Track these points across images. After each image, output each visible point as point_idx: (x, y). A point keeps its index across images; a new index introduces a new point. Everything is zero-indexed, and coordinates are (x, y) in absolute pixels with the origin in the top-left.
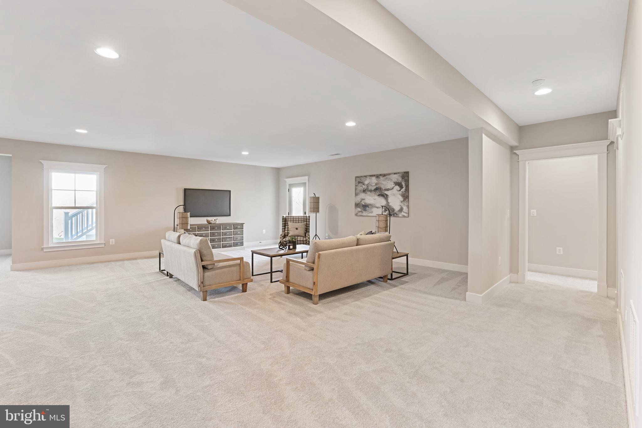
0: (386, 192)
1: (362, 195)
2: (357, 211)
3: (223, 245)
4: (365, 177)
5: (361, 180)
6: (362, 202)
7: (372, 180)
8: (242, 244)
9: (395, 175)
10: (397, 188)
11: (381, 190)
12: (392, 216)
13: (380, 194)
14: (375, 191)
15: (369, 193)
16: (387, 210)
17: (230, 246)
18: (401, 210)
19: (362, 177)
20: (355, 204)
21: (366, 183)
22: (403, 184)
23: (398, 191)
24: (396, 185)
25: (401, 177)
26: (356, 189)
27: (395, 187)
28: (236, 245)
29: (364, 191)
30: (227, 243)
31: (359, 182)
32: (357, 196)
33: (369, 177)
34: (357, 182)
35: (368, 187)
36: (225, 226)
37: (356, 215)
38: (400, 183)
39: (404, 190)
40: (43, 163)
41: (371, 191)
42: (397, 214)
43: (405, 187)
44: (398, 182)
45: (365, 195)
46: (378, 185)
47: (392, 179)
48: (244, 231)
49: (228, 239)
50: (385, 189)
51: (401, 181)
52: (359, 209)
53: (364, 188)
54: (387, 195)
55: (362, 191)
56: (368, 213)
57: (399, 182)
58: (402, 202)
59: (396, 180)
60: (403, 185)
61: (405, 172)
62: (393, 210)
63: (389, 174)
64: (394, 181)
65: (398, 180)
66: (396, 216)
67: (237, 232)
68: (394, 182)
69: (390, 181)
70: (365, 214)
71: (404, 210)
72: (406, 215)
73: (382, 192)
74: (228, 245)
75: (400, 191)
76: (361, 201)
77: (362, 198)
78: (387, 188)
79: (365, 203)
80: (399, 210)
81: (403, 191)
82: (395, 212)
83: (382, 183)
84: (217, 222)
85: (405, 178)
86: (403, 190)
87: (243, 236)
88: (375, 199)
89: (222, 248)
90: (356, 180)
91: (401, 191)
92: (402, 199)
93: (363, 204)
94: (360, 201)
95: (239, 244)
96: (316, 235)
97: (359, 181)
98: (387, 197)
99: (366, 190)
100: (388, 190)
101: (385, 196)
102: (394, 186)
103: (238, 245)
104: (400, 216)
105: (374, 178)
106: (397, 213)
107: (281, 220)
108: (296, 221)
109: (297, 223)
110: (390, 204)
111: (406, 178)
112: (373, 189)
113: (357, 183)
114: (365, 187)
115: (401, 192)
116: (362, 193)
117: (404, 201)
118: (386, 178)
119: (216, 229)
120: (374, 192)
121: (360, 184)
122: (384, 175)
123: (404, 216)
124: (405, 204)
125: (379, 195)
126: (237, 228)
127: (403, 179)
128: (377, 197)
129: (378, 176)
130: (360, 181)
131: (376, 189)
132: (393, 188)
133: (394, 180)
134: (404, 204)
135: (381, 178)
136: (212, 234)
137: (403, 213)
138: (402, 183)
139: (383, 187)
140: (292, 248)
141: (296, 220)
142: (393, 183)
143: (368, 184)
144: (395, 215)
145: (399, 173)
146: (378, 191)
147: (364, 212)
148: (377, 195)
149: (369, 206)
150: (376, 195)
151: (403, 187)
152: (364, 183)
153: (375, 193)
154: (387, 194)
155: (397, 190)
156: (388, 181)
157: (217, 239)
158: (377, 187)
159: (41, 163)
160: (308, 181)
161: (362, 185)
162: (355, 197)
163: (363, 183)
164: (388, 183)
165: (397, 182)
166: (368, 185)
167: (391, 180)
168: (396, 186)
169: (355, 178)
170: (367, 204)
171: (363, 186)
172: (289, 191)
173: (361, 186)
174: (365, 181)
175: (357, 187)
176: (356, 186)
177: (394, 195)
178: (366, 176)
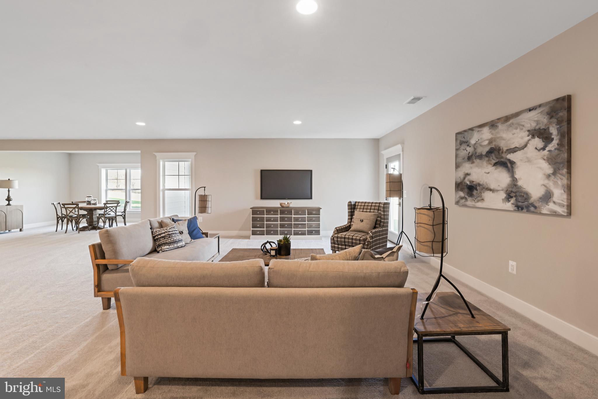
0: (511, 157)
1: (467, 167)
2: (458, 196)
3: (295, 232)
4: (470, 132)
5: (464, 137)
6: (466, 179)
7: (483, 134)
8: (318, 233)
9: (533, 113)
10: (538, 142)
11: (501, 152)
12: (525, 210)
13: (497, 160)
14: (487, 157)
15: (478, 161)
16: (512, 197)
17: (303, 234)
18: (547, 197)
19: (465, 131)
20: (456, 184)
21: (473, 142)
22: (554, 131)
23: (539, 150)
24: (533, 136)
25: (548, 114)
26: (457, 156)
27: (530, 142)
28: (310, 233)
29: (470, 158)
30: (299, 231)
31: (461, 143)
32: (459, 169)
33: (477, 129)
34: (459, 142)
35: (475, 149)
36: (299, 211)
37: (457, 203)
38: (545, 130)
39: (556, 146)
40: (156, 154)
41: (480, 157)
42: (535, 207)
43: (558, 137)
44: (539, 129)
45: (471, 165)
46: (494, 143)
47: (523, 123)
48: (320, 217)
49: (300, 226)
50: (507, 150)
51: (546, 125)
52: (462, 194)
53: (469, 153)
54: (512, 163)
55: (466, 158)
56: (476, 201)
57: (542, 127)
58: (548, 176)
59: (534, 125)
60: (551, 134)
61: (557, 100)
62: (526, 196)
63: (517, 115)
64: (529, 129)
65: (537, 124)
66: (533, 212)
67: (312, 218)
68: (529, 131)
69: (518, 130)
70: (470, 202)
71: (555, 198)
72: (561, 210)
73: (502, 157)
74: (300, 233)
75: (544, 149)
76: (464, 178)
77: (466, 172)
78: (513, 146)
79: (471, 182)
80: (540, 198)
81: (553, 149)
82: (531, 200)
83: (502, 137)
84: (291, 206)
85: (557, 114)
86: (553, 146)
87: (319, 223)
88: (489, 173)
89: (294, 235)
90: (456, 140)
91: (547, 149)
92: (549, 169)
93: (468, 183)
94: (462, 177)
95: (314, 232)
96: (402, 231)
97: (461, 141)
98: (512, 167)
99: (472, 155)
100: (514, 150)
101: (509, 165)
102: (529, 140)
103: (313, 234)
104: (544, 211)
105: (486, 130)
106: (537, 205)
107: (347, 207)
108: (367, 209)
109: (368, 212)
110: (520, 183)
111: (561, 114)
112: (484, 153)
113: (459, 144)
114: (470, 150)
115: (546, 152)
116: (465, 162)
117: (554, 173)
118: (510, 126)
119: (286, 214)
120: (487, 159)
121: (464, 146)
122: (507, 119)
123: (555, 214)
124: (560, 182)
125: (495, 164)
126: (311, 214)
127: (551, 117)
128: (490, 168)
129: (493, 125)
130: (463, 140)
131: (491, 152)
132: (526, 146)
133: (529, 125)
134: (555, 183)
135: (501, 126)
136: (282, 219)
137: (551, 206)
138: (548, 128)
139: (503, 145)
140: (274, 254)
141: (366, 206)
142: (527, 133)
143: (475, 144)
144: (532, 209)
145: (540, 106)
146: (493, 155)
147: (469, 199)
148: (493, 164)
149: (478, 188)
150: (491, 164)
151: (552, 139)
152: (470, 143)
153: (489, 160)
154: (511, 159)
155: (536, 148)
156: (514, 131)
157: (288, 224)
158: (491, 148)
159: (154, 154)
160: (403, 151)
161: (466, 147)
162: (456, 170)
163: (468, 144)
164: (513, 134)
165: (537, 128)
166: (475, 146)
167: (521, 126)
168: (533, 140)
169: (456, 136)
170: (475, 183)
171: (468, 149)
172: (386, 168)
173: (464, 150)
174: (470, 139)
175: (459, 152)
176: (457, 150)
177: (529, 161)
178: (472, 129)
